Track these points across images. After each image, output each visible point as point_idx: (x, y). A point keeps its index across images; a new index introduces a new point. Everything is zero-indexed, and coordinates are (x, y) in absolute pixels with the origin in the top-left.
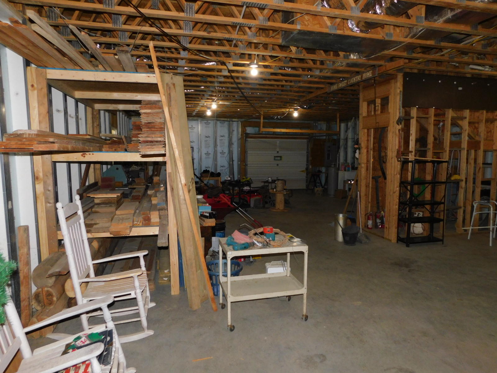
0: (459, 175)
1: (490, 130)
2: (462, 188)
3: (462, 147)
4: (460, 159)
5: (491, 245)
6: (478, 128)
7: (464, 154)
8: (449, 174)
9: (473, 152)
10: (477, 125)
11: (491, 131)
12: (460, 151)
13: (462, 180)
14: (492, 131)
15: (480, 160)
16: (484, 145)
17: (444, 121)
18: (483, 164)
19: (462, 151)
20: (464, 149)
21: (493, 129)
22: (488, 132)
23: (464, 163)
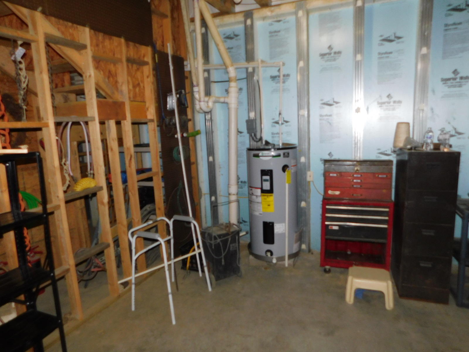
0: (93, 178)
1: (137, 82)
2: (103, 203)
3: (89, 114)
4: (89, 142)
5: (174, 322)
6: (116, 75)
7: (95, 128)
8: (68, 178)
9: (112, 124)
10: (112, 67)
11: (139, 85)
12: (86, 123)
13: (101, 188)
14: (141, 85)
15: (129, 141)
16: (132, 112)
17: (27, 45)
18: (136, 146)
19: (90, 123)
20: (93, 119)
21: (143, 82)
22: (134, 87)
23: (98, 149)
